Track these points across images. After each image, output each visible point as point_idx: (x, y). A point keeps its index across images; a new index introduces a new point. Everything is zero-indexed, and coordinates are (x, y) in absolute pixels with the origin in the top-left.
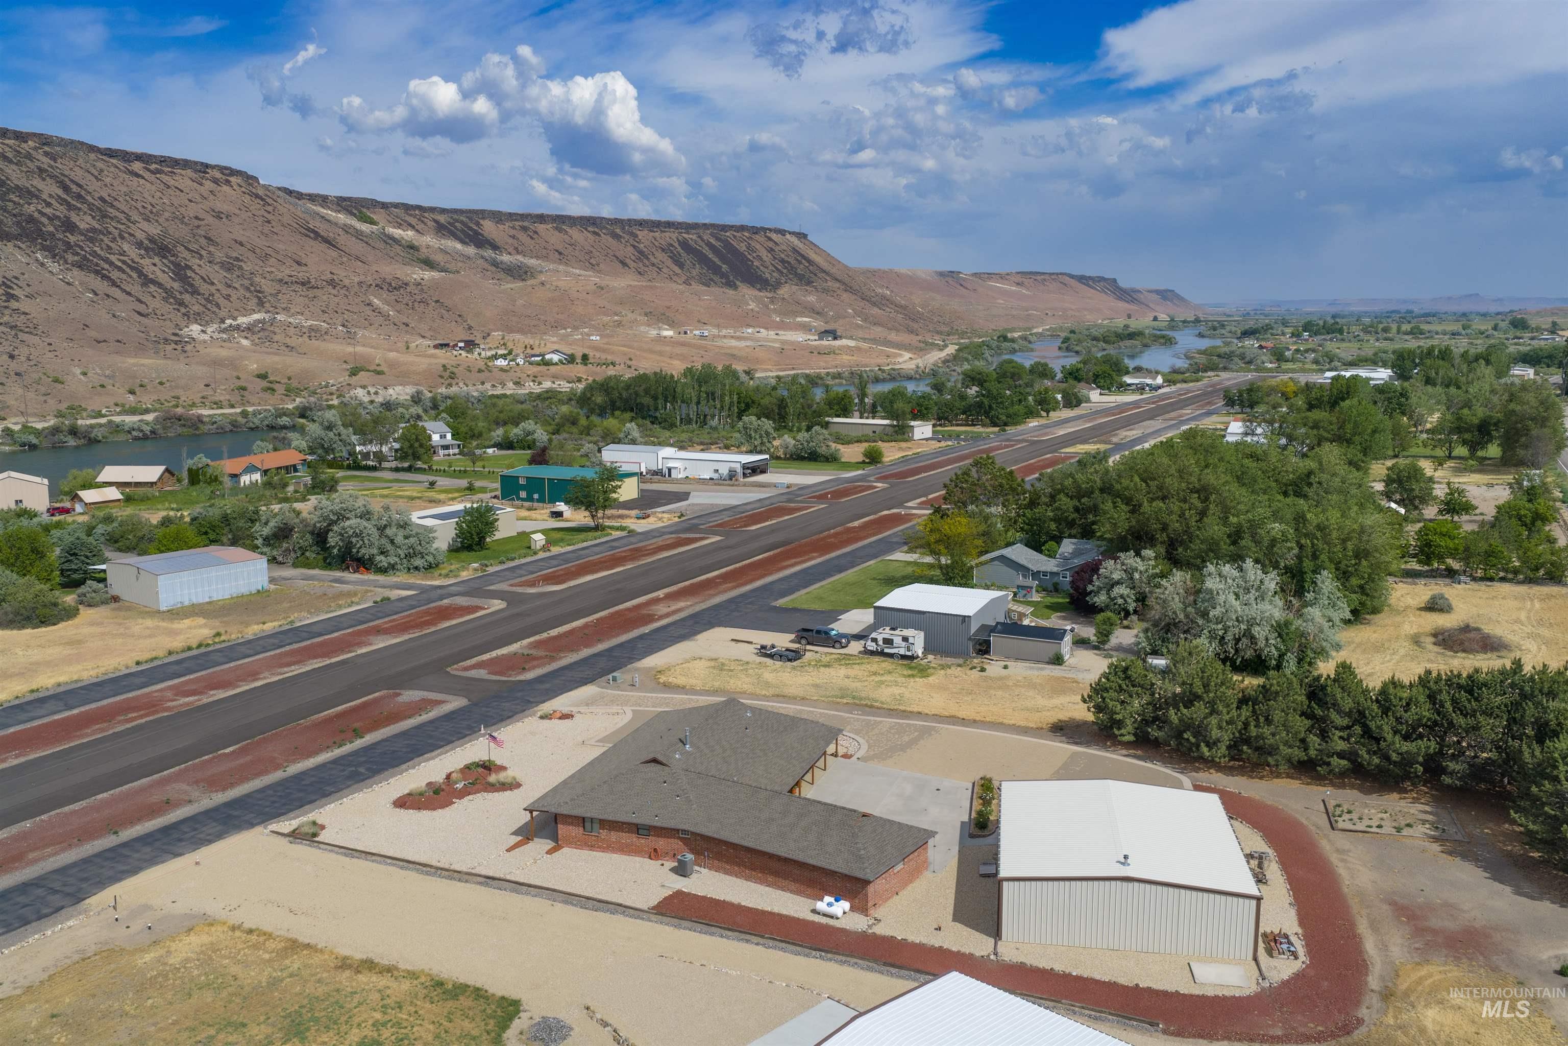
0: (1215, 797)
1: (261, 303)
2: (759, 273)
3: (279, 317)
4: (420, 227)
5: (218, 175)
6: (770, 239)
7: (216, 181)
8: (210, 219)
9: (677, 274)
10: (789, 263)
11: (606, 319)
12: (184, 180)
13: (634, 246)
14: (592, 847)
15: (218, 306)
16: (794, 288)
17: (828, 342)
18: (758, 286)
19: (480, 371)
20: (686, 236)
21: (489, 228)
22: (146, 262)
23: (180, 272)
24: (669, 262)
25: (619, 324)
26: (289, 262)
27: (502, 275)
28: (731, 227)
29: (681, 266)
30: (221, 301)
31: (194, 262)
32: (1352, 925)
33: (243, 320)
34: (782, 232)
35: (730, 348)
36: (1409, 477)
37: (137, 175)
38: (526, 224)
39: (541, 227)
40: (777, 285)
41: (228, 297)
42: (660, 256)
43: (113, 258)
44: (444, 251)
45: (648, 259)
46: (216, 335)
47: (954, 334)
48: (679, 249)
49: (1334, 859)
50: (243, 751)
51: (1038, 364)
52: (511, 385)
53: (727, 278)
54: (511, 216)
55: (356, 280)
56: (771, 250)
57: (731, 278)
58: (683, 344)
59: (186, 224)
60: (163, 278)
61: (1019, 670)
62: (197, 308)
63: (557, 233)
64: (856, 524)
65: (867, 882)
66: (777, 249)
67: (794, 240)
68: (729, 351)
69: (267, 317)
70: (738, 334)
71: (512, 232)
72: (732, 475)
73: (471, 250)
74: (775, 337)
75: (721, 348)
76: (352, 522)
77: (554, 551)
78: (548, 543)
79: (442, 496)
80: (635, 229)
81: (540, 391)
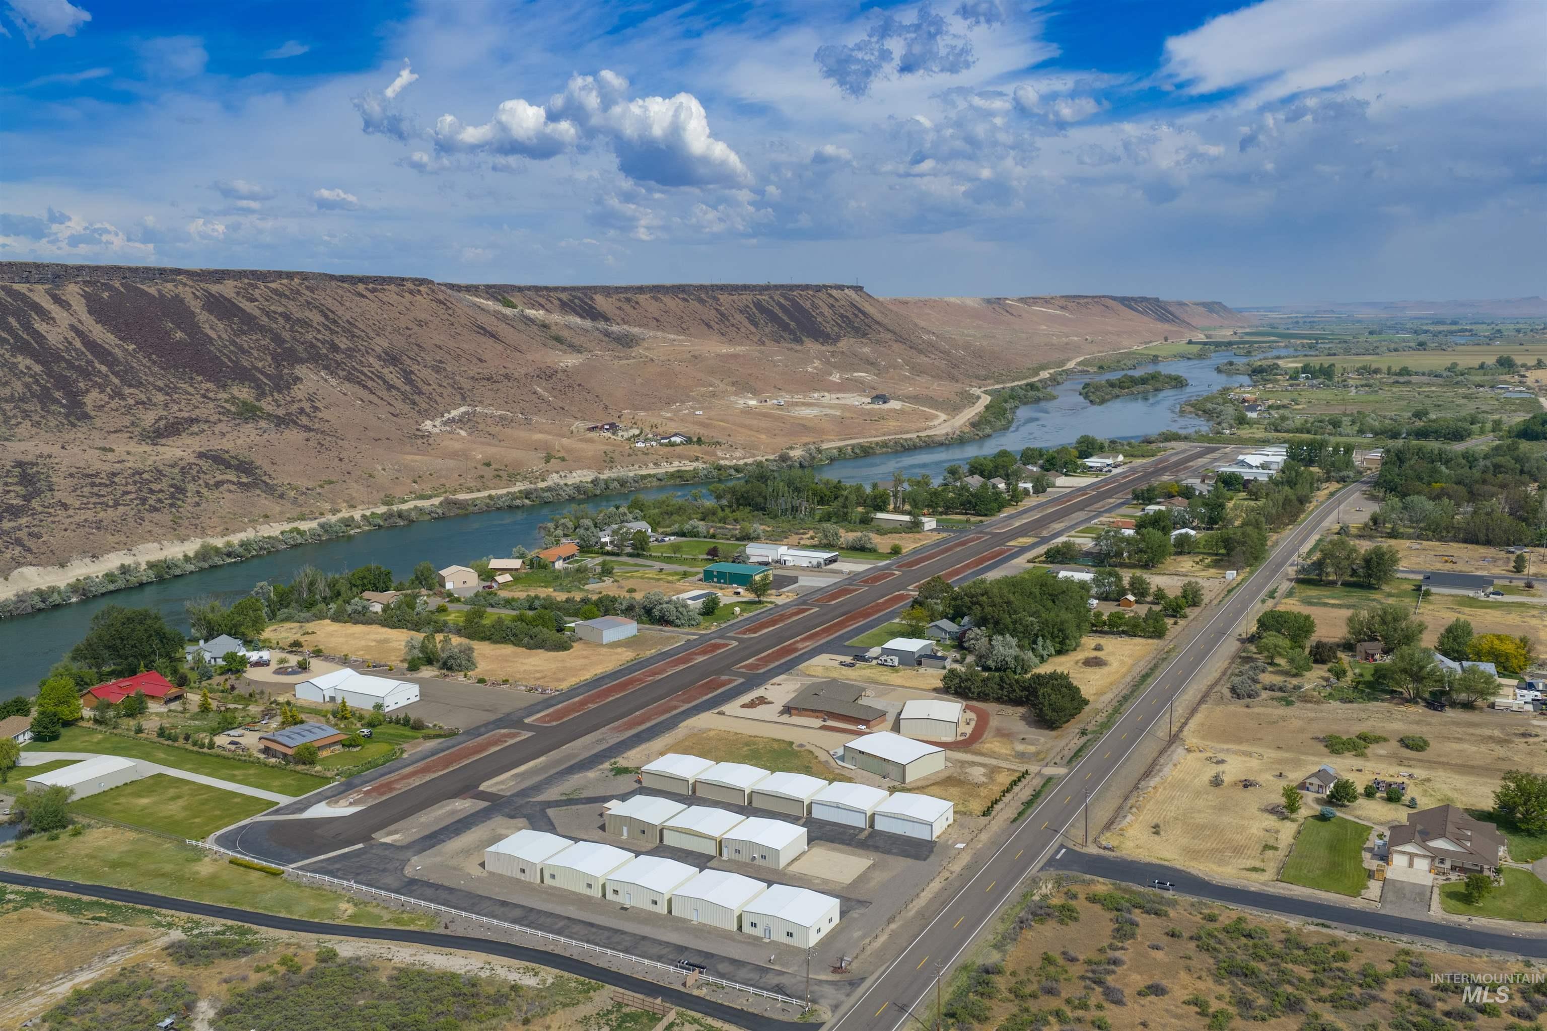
1: (464, 398)
2: (822, 328)
3: (478, 409)
4: (548, 306)
5: (412, 287)
6: (831, 296)
7: (411, 292)
8: (416, 328)
9: (752, 333)
10: (847, 317)
11: (703, 389)
12: (391, 294)
13: (717, 310)
14: (801, 715)
15: (436, 403)
16: (852, 340)
17: (877, 407)
18: (821, 341)
19: (629, 455)
20: (759, 297)
21: (600, 301)
22: (385, 371)
23: (407, 376)
24: (746, 323)
25: (714, 395)
26: (475, 361)
27: (614, 345)
28: (798, 287)
29: (755, 324)
30: (438, 398)
31: (415, 368)
32: (984, 732)
33: (455, 413)
34: (841, 288)
35: (803, 417)
37: (363, 296)
38: (629, 295)
39: (641, 298)
40: (836, 339)
41: (441, 395)
42: (739, 317)
43: (365, 370)
44: (568, 327)
45: (728, 320)
46: (443, 429)
47: (989, 378)
48: (754, 309)
51: (1030, 448)
52: (651, 465)
53: (795, 334)
54: (618, 290)
55: (523, 372)
56: (832, 306)
57: (798, 334)
58: (766, 415)
59: (403, 335)
60: (399, 383)
61: (928, 671)
62: (424, 406)
63: (653, 301)
64: (881, 601)
65: (870, 721)
66: (837, 304)
67: (851, 293)
68: (801, 421)
69: (470, 409)
70: (807, 400)
71: (619, 304)
72: (819, 565)
73: (588, 324)
74: (837, 401)
75: (794, 418)
76: (665, 606)
77: (746, 615)
78: (741, 611)
79: (670, 578)
80: (717, 294)
81: (672, 470)
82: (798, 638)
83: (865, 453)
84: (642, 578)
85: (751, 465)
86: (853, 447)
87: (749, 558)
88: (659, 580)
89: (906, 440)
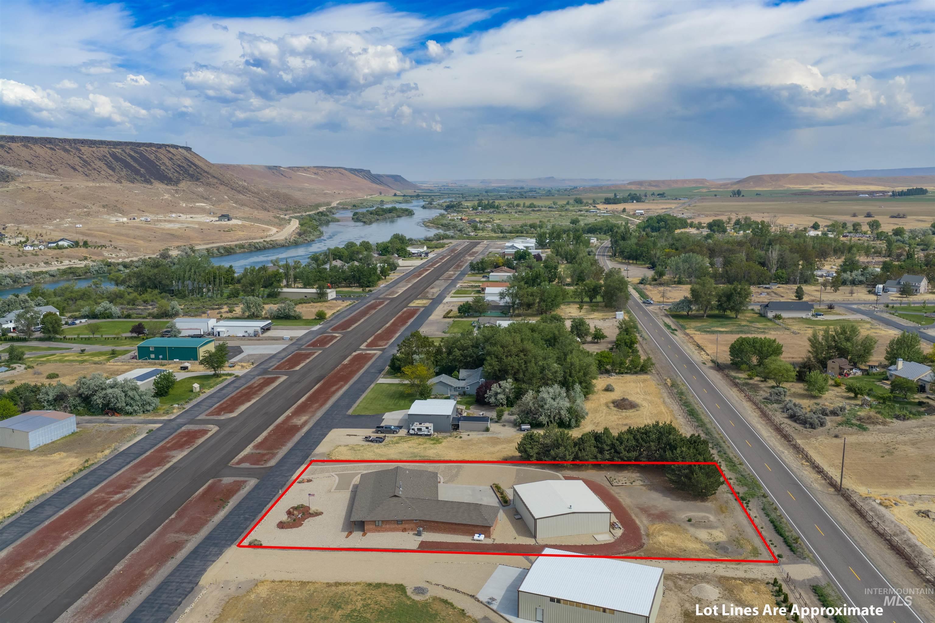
0: (581, 482)
2: (165, 174)
6: (169, 152)
9: (111, 175)
10: (183, 167)
11: (79, 210)
13: (80, 157)
14: (379, 531)
16: (189, 183)
17: (225, 223)
18: (166, 182)
19: (19, 257)
20: (114, 150)
24: (105, 167)
25: (88, 214)
28: (144, 144)
29: (113, 169)
32: (631, 516)
34: (176, 147)
35: (169, 229)
36: (580, 325)
39: (13, 145)
40: (177, 182)
42: (99, 164)
45: (90, 165)
47: (290, 210)
48: (111, 158)
49: (616, 496)
50: (180, 516)
51: (364, 242)
52: (42, 264)
53: (145, 177)
56: (171, 159)
57: (147, 177)
58: (138, 228)
61: (475, 436)
63: (25, 149)
64: (346, 362)
65: (490, 527)
66: (174, 158)
67: (183, 151)
68: (168, 232)
70: (167, 218)
72: (256, 334)
74: (191, 219)
75: (163, 229)
76: (109, 391)
77: (209, 392)
78: (201, 387)
79: (96, 359)
80: (79, 146)
81: (63, 268)
82: (288, 413)
83: (229, 252)
84: (60, 361)
85: (136, 261)
86: (218, 249)
87: (179, 332)
88: (83, 362)
89: (258, 243)
